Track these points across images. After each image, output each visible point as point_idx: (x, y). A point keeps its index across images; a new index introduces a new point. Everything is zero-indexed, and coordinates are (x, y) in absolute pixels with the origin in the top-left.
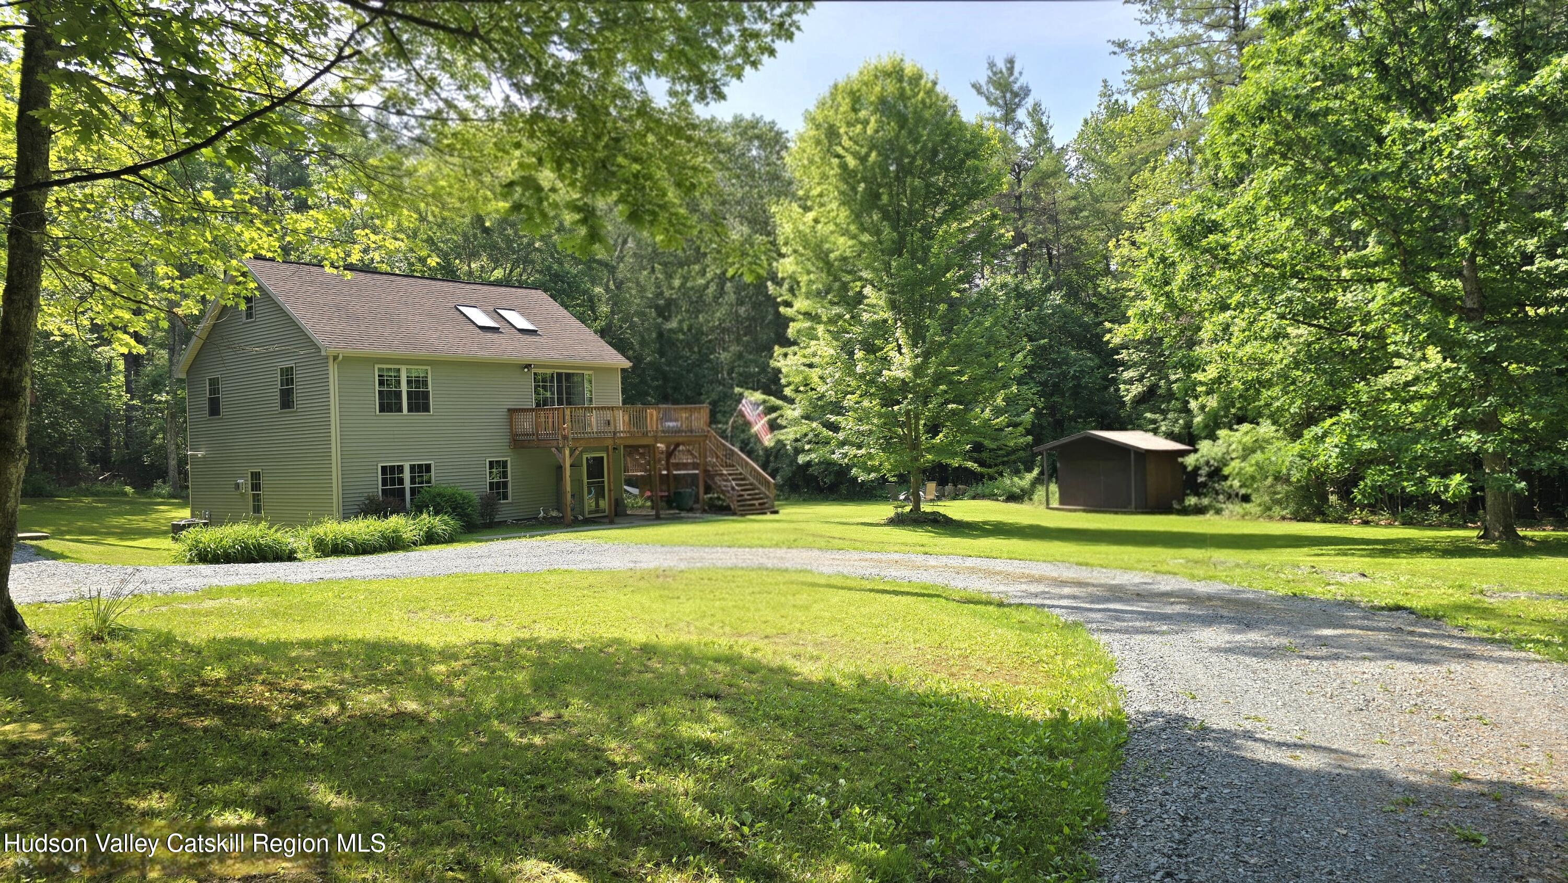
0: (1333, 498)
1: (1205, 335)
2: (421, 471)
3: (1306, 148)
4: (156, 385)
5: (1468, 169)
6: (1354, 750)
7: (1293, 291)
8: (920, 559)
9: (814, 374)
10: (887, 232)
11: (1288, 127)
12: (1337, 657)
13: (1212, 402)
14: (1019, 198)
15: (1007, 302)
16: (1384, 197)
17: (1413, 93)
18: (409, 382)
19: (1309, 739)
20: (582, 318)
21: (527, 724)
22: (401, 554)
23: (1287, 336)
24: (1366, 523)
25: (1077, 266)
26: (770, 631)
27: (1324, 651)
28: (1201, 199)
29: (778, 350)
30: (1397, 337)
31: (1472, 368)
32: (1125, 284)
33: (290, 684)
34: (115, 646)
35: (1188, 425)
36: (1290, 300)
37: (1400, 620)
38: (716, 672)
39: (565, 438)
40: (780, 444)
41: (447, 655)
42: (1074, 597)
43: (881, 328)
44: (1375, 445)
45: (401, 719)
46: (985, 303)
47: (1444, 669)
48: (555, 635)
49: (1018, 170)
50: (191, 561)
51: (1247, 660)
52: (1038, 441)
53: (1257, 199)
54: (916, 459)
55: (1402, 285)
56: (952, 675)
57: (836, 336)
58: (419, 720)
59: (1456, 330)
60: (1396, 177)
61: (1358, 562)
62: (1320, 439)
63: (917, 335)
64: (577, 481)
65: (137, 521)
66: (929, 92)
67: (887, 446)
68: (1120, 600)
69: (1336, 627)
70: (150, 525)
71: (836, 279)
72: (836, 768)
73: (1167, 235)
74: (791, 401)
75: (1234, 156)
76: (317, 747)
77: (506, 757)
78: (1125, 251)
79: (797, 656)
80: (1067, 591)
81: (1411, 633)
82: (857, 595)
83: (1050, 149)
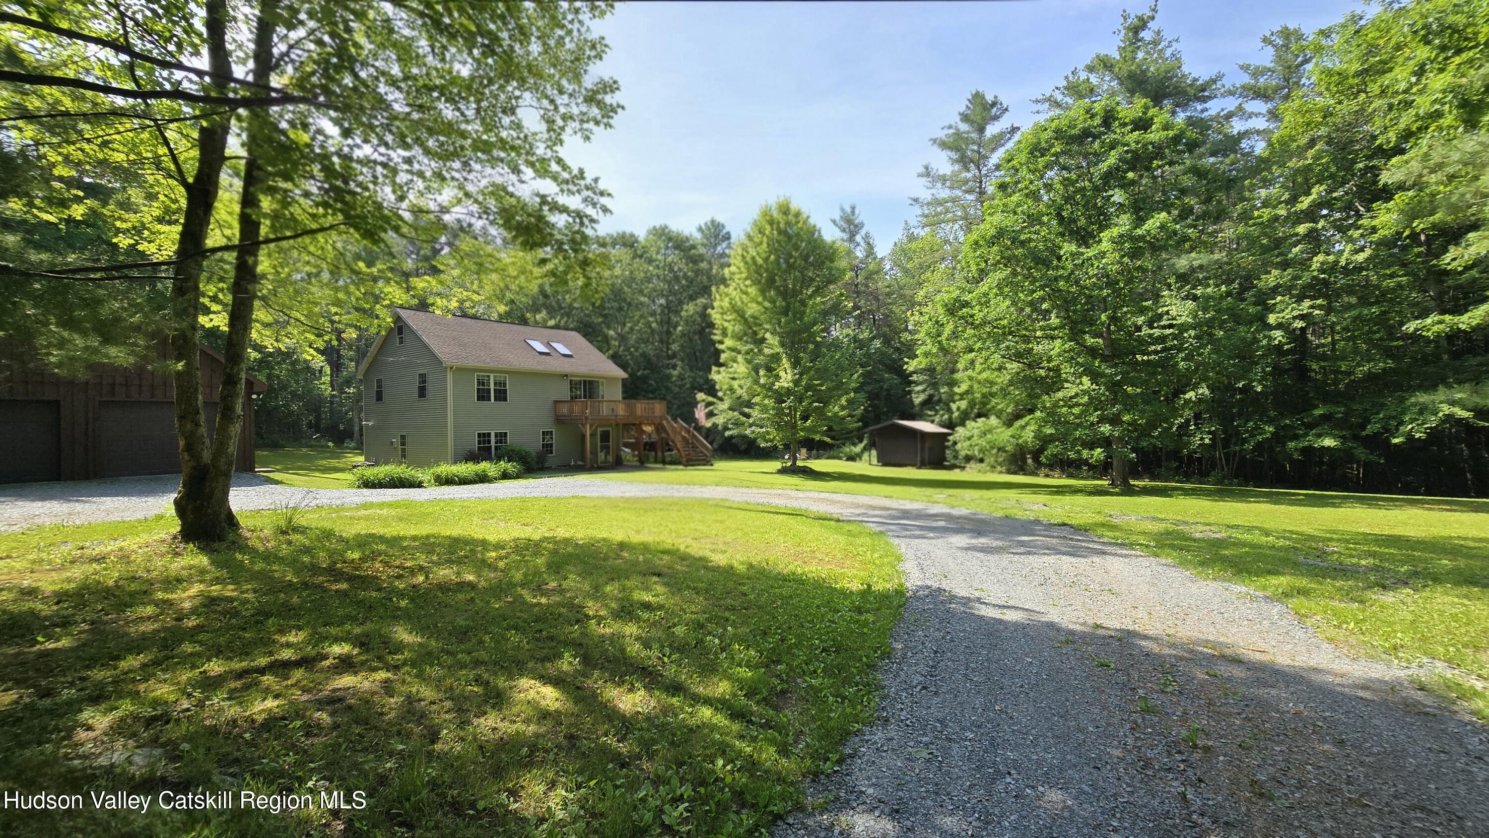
0: (1030, 461)
1: (960, 366)
2: (501, 437)
3: (1018, 261)
4: (348, 383)
5: (1108, 276)
6: (1037, 609)
7: (1010, 341)
8: (794, 493)
9: (735, 384)
10: (780, 303)
11: (1008, 248)
12: (1029, 553)
13: (963, 404)
14: (856, 285)
15: (849, 345)
16: (1060, 291)
17: (1077, 232)
18: (495, 384)
19: (1011, 603)
20: (600, 349)
21: (540, 589)
22: (486, 485)
23: (1006, 369)
24: (1047, 476)
25: (889, 326)
26: (697, 534)
27: (1022, 550)
28: (959, 288)
29: (714, 369)
30: (1067, 370)
31: (1107, 389)
32: (916, 337)
33: (397, 563)
34: (294, 537)
35: (950, 418)
36: (1008, 347)
37: (1065, 532)
38: (661, 559)
39: (587, 418)
40: (715, 425)
41: (499, 546)
42: (881, 516)
43: (776, 358)
44: (1053, 431)
45: (462, 586)
46: (836, 345)
47: (1089, 560)
48: (567, 535)
49: (856, 269)
50: (359, 487)
51: (978, 554)
52: (866, 425)
53: (990, 289)
54: (794, 434)
55: (1070, 341)
56: (805, 562)
57: (749, 362)
58: (472, 586)
59: (1099, 367)
60: (1067, 279)
61: (1043, 498)
62: (1023, 427)
63: (796, 363)
64: (594, 445)
65: (334, 462)
66: (805, 223)
67: (779, 428)
68: (907, 518)
69: (1029, 535)
70: (341, 466)
71: (750, 328)
72: (727, 620)
73: (939, 307)
74: (721, 399)
75: (978, 265)
76: (403, 603)
77: (521, 611)
78: (917, 318)
79: (713, 551)
80: (876, 512)
81: (1071, 539)
82: (753, 514)
83: (875, 258)
